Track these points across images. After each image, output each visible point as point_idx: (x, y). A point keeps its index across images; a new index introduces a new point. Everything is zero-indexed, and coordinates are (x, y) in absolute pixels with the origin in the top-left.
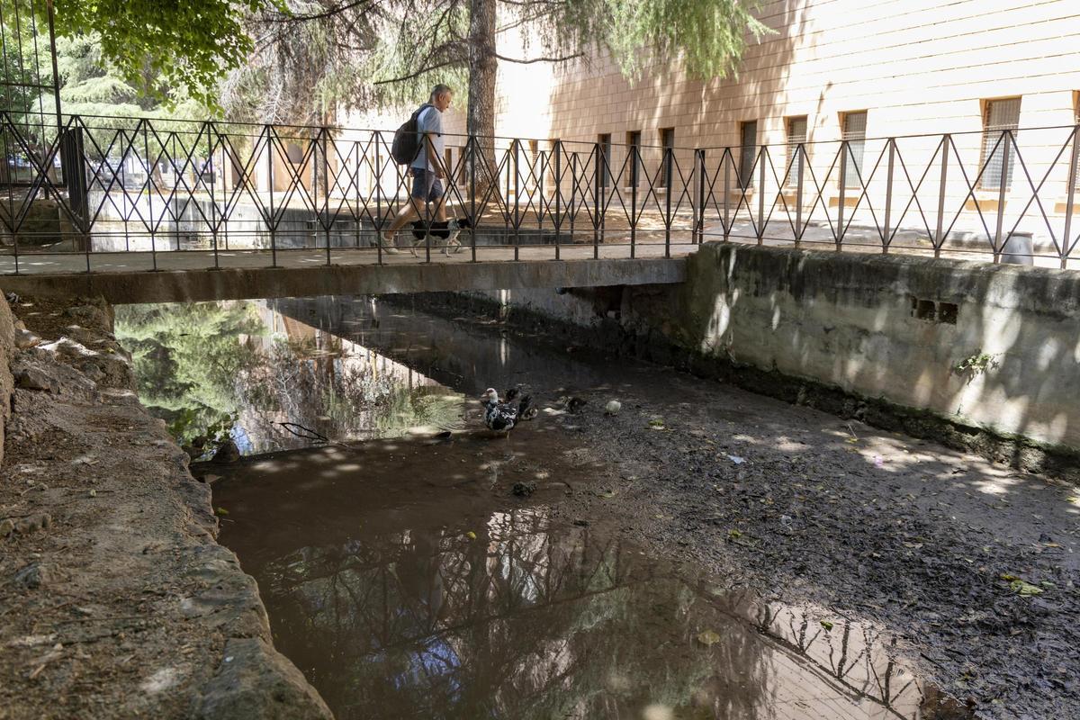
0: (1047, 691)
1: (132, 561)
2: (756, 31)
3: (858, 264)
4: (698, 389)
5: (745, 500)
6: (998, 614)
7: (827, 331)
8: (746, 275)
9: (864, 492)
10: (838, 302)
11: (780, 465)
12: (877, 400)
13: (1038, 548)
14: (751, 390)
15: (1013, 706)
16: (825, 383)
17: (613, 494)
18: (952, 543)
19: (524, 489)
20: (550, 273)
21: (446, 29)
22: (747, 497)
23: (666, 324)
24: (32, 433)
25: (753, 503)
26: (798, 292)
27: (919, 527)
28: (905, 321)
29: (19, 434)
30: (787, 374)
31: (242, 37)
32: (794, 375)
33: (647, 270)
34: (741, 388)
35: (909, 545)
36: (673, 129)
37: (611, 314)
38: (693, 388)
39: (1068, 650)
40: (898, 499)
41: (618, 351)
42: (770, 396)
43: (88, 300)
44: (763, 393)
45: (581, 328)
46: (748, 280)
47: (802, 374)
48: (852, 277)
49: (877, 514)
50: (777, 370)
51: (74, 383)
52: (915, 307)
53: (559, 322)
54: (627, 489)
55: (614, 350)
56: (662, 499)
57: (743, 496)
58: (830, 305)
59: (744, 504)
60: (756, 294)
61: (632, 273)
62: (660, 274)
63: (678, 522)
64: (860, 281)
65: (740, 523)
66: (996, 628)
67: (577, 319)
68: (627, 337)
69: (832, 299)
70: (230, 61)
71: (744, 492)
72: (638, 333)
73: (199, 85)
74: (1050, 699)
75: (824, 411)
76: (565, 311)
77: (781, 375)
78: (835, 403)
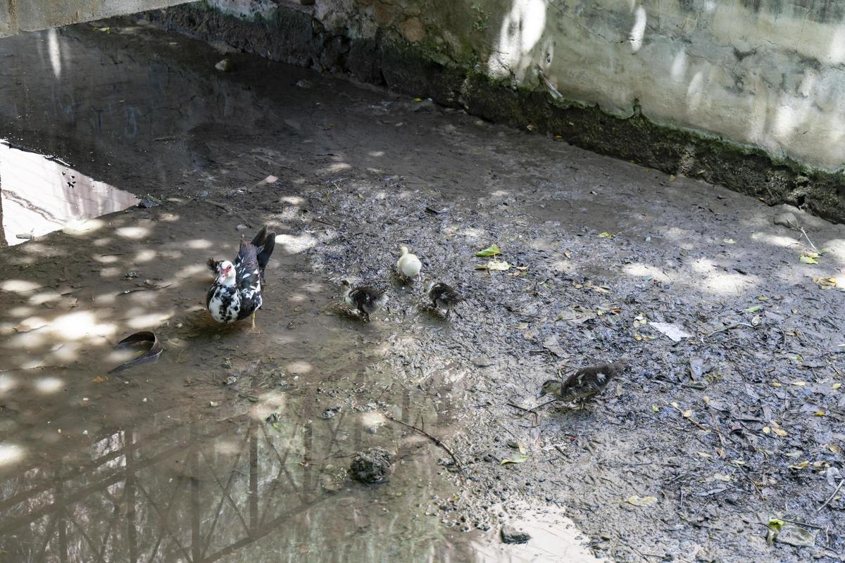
7: (740, 56)
10: (762, 9)
12: (831, 176)
14: (591, 147)
16: (734, 143)
23: (415, 21)
30: (662, 124)
32: (673, 126)
34: (571, 144)
41: (311, 62)
42: (628, 159)
44: (615, 154)
45: (230, 18)
47: (689, 125)
50: (641, 116)
55: (303, 62)
58: (746, 11)
68: (329, 41)
72: (353, 33)
75: (734, 190)
77: (648, 125)
78: (752, 177)
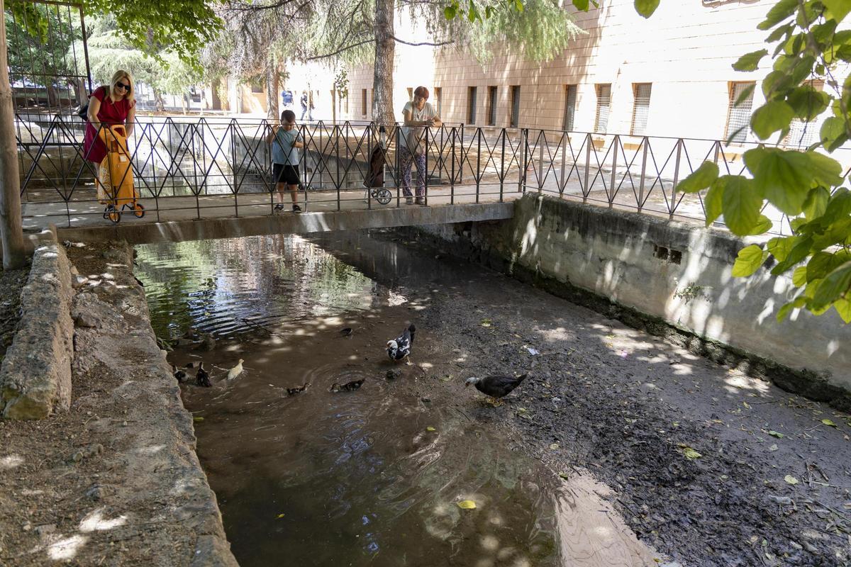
0: (687, 525)
1: (148, 477)
2: (573, 33)
3: (622, 218)
4: (518, 292)
5: (532, 384)
6: (670, 472)
7: (601, 260)
8: (552, 218)
9: (609, 378)
10: (609, 242)
11: (560, 356)
12: (630, 309)
13: (708, 423)
14: (553, 294)
15: (663, 536)
18: (655, 419)
20: (420, 215)
21: (360, 13)
22: (534, 381)
23: (501, 244)
24: (88, 369)
25: (537, 386)
26: (583, 232)
27: (638, 406)
28: (649, 259)
29: (80, 371)
30: (575, 285)
31: (216, 19)
32: (579, 287)
33: (487, 210)
34: (547, 292)
35: (628, 420)
36: (519, 87)
37: (466, 233)
38: (515, 291)
39: (706, 498)
40: (629, 384)
41: (469, 259)
42: (564, 298)
43: (116, 242)
44: (560, 297)
45: (446, 241)
46: (553, 221)
47: (585, 286)
48: (618, 227)
49: (614, 395)
50: (569, 282)
51: (109, 318)
52: (656, 250)
53: (431, 236)
54: (459, 374)
55: (467, 258)
57: (532, 381)
58: (603, 243)
59: (532, 387)
60: (558, 231)
61: (476, 213)
62: (495, 213)
64: (623, 230)
65: (527, 401)
66: (667, 482)
67: (443, 235)
68: (475, 251)
69: (605, 240)
70: (207, 37)
71: (533, 378)
72: (482, 248)
73: (186, 51)
74: (686, 531)
75: (598, 312)
76: (436, 229)
77: (571, 286)
78: (604, 307)
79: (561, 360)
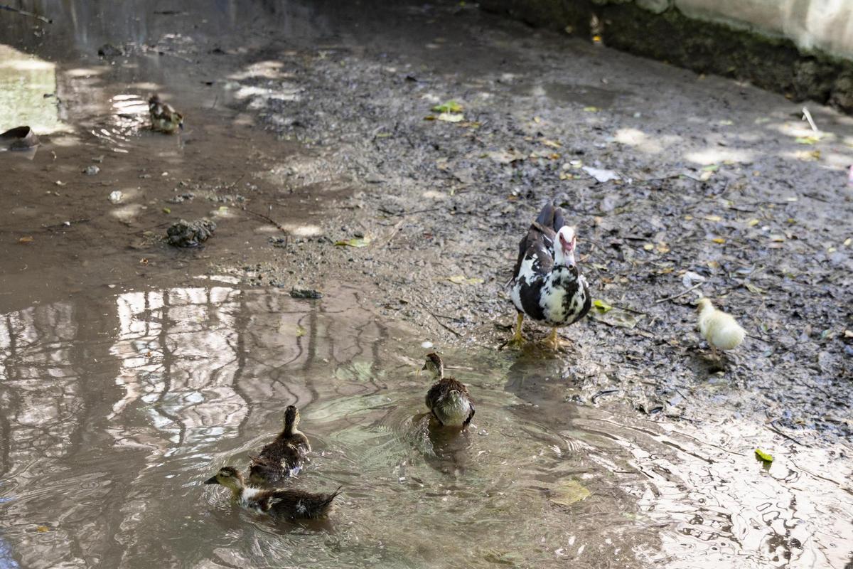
4: (526, 46)
5: (616, 247)
9: (829, 227)
11: (680, 183)
14: (627, 48)
16: (763, 32)
17: (367, 240)
19: (189, 234)
22: (620, 241)
25: (631, 251)
30: (695, 16)
32: (705, 18)
38: (516, 45)
42: (661, 59)
44: (649, 54)
47: (721, 15)
50: (676, 9)
54: (393, 231)
56: (460, 247)
57: (613, 240)
59: (615, 253)
63: (492, 289)
71: (614, 232)
75: (762, 87)
77: (681, 17)
78: (780, 71)
79: (685, 192)
